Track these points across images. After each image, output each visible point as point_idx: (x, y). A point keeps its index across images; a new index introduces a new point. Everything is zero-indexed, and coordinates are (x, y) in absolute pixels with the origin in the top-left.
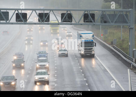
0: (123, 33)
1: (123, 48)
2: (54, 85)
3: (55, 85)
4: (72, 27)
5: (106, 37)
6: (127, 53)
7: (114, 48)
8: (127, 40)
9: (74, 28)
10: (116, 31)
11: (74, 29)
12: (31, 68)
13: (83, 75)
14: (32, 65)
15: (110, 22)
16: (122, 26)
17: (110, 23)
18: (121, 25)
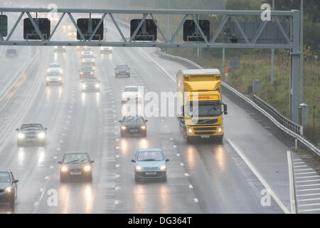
0: (275, 67)
1: (277, 102)
2: (114, 189)
3: (117, 188)
4: (157, 53)
5: (236, 76)
6: (284, 114)
7: (254, 101)
8: (286, 82)
9: (162, 53)
10: (258, 61)
11: (162, 57)
12: (59, 149)
13: (182, 164)
14: (61, 141)
15: (246, 39)
16: (273, 50)
17: (245, 43)
18: (272, 46)
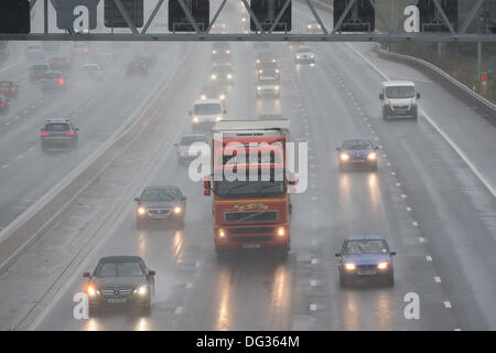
2: (310, 262)
3: (314, 261)
4: (374, 50)
9: (382, 51)
11: (382, 56)
13: (415, 224)
